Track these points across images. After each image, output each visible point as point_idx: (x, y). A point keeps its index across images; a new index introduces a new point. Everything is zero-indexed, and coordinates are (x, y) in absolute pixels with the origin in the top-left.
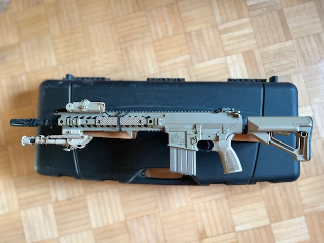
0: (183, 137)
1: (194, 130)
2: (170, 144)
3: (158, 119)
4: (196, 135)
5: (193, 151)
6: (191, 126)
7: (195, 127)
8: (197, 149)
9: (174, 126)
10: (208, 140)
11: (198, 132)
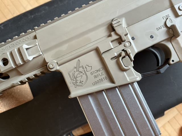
0: (96, 64)
1: (114, 37)
2: (74, 93)
3: (19, 51)
4: (122, 47)
5: (132, 84)
6: (103, 32)
7: (111, 28)
8: (138, 77)
9: (64, 47)
10: (153, 47)
11: (124, 38)
